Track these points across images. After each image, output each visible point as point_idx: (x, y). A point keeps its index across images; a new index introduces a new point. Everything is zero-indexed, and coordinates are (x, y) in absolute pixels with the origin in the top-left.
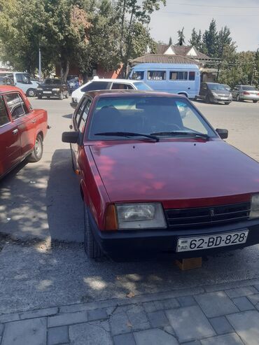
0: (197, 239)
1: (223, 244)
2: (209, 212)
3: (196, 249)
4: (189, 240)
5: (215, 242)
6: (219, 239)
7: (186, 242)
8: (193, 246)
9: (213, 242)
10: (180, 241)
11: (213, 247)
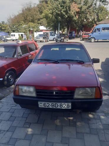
0: (47, 103)
1: (59, 107)
2: (53, 93)
3: (46, 107)
4: (43, 103)
5: (55, 105)
6: (56, 105)
7: (42, 103)
8: (45, 106)
9: (54, 105)
10: (39, 103)
11: (54, 108)
